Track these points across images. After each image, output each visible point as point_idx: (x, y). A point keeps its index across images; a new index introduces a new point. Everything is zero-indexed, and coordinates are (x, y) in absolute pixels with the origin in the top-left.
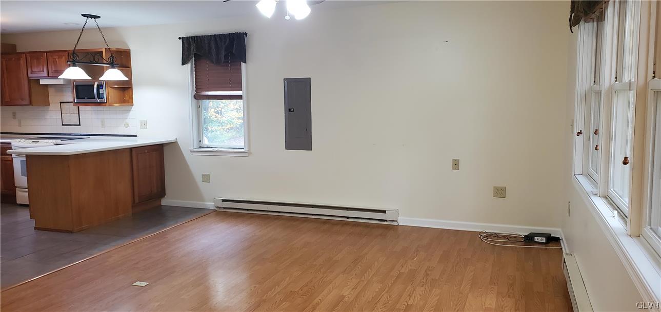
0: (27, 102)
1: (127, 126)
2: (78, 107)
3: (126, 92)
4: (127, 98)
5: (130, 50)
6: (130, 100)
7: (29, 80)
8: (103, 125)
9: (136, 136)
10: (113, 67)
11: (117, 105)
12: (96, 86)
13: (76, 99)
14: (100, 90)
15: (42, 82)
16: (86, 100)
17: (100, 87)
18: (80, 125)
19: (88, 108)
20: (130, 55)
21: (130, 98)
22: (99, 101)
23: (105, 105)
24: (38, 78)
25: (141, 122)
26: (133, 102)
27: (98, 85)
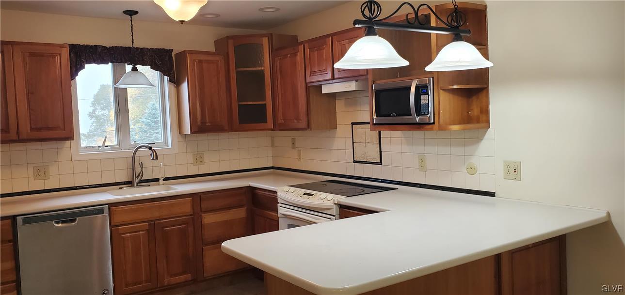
0: (303, 124)
1: (472, 170)
2: (380, 132)
3: (474, 98)
4: (475, 111)
5: (486, 6)
6: (484, 118)
7: (308, 87)
8: (422, 166)
9: (492, 194)
10: (458, 38)
11: (456, 127)
12: (413, 90)
13: (375, 117)
14: (422, 97)
15: (326, 90)
16: (394, 119)
17: (422, 90)
18: (380, 163)
19: (397, 134)
20: (485, 17)
21: (481, 112)
22: (418, 119)
23: (432, 129)
24: (320, 83)
25: (507, 165)
26: (488, 121)
27: (417, 87)
